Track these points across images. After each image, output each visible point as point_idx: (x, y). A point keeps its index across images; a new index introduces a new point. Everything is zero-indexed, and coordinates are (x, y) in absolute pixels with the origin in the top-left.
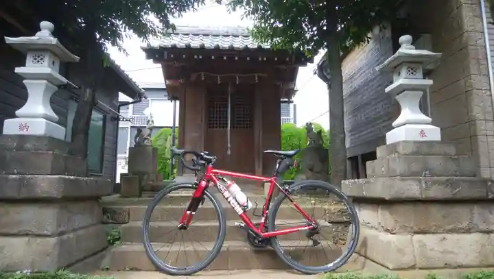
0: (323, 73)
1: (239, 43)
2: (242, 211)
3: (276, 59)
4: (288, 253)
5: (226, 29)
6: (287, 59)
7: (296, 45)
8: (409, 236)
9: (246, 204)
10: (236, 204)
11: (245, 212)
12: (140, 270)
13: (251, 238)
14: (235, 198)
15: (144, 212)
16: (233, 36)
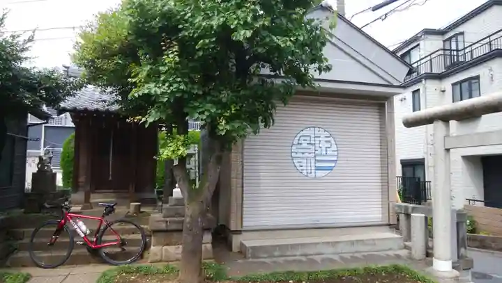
4: (107, 254)
8: (161, 247)
9: (86, 232)
10: (80, 232)
11: (85, 236)
13: (90, 250)
14: (80, 228)
15: (31, 233)
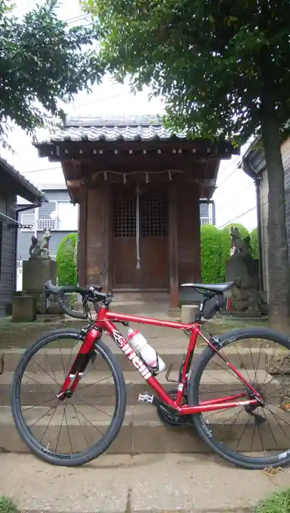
0: (250, 167)
1: (147, 134)
2: (150, 375)
3: (194, 151)
5: (133, 119)
6: (209, 150)
7: (220, 131)
9: (155, 365)
10: (141, 363)
11: (154, 375)
12: (9, 452)
16: (142, 126)
